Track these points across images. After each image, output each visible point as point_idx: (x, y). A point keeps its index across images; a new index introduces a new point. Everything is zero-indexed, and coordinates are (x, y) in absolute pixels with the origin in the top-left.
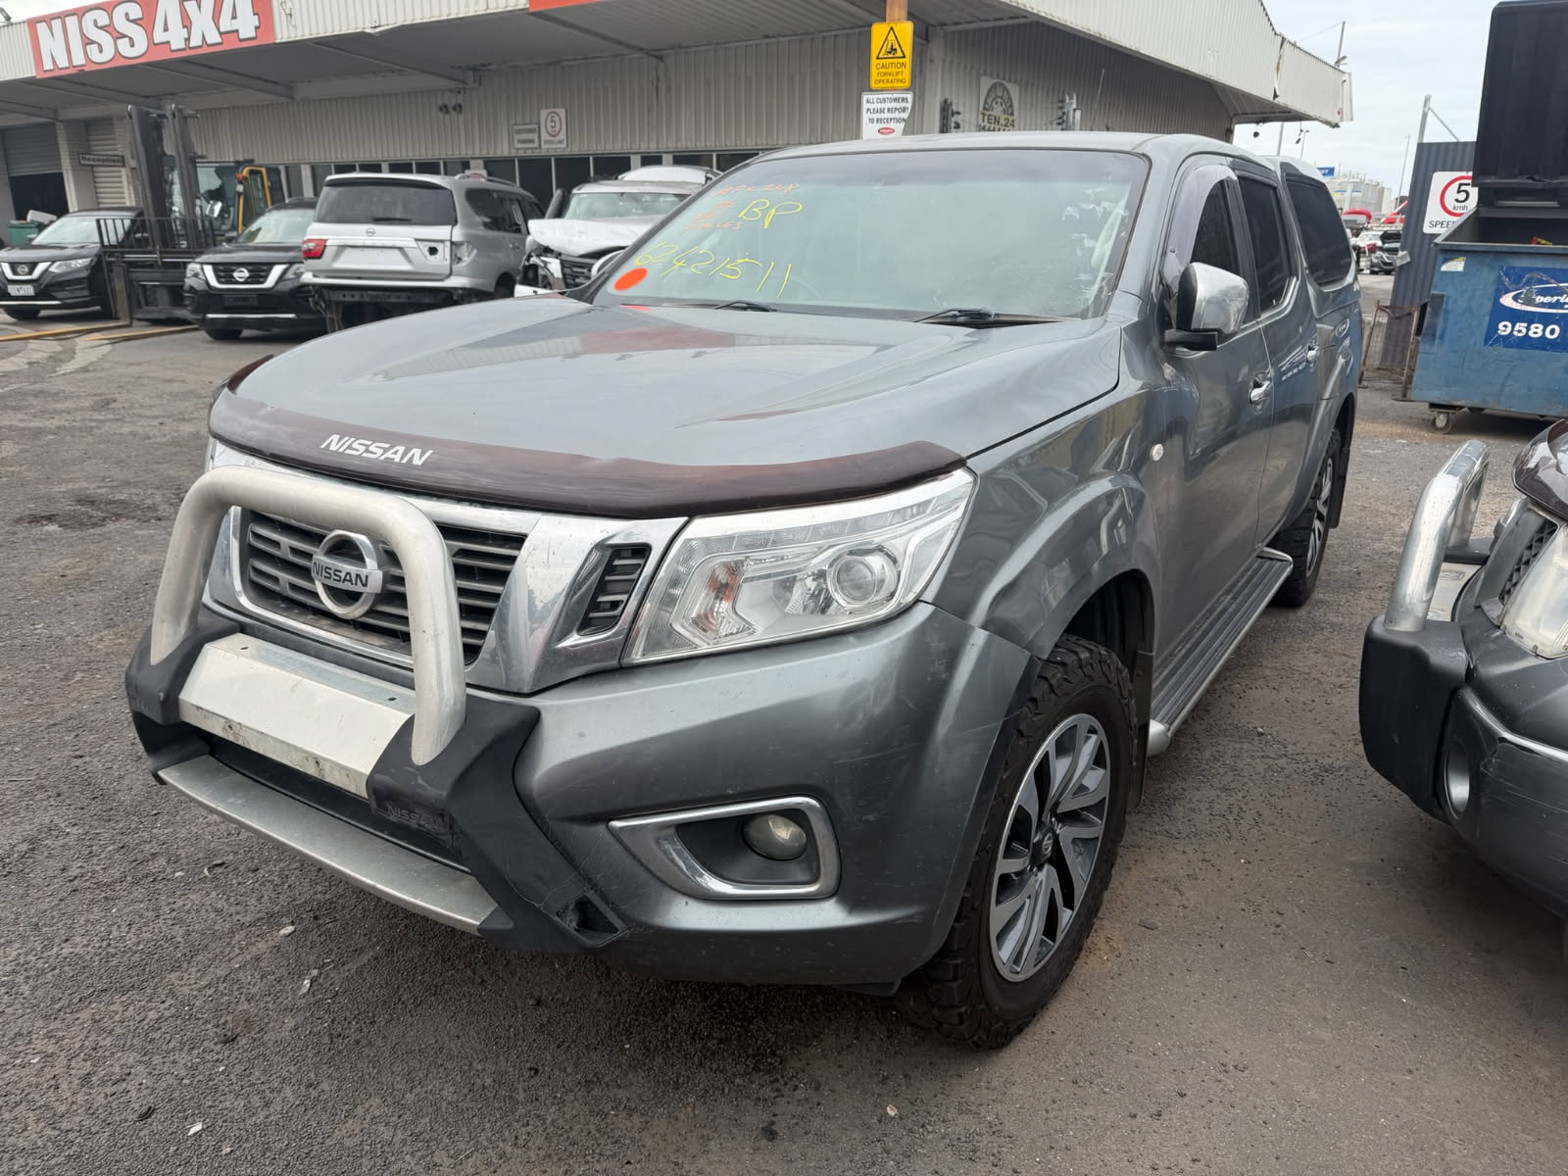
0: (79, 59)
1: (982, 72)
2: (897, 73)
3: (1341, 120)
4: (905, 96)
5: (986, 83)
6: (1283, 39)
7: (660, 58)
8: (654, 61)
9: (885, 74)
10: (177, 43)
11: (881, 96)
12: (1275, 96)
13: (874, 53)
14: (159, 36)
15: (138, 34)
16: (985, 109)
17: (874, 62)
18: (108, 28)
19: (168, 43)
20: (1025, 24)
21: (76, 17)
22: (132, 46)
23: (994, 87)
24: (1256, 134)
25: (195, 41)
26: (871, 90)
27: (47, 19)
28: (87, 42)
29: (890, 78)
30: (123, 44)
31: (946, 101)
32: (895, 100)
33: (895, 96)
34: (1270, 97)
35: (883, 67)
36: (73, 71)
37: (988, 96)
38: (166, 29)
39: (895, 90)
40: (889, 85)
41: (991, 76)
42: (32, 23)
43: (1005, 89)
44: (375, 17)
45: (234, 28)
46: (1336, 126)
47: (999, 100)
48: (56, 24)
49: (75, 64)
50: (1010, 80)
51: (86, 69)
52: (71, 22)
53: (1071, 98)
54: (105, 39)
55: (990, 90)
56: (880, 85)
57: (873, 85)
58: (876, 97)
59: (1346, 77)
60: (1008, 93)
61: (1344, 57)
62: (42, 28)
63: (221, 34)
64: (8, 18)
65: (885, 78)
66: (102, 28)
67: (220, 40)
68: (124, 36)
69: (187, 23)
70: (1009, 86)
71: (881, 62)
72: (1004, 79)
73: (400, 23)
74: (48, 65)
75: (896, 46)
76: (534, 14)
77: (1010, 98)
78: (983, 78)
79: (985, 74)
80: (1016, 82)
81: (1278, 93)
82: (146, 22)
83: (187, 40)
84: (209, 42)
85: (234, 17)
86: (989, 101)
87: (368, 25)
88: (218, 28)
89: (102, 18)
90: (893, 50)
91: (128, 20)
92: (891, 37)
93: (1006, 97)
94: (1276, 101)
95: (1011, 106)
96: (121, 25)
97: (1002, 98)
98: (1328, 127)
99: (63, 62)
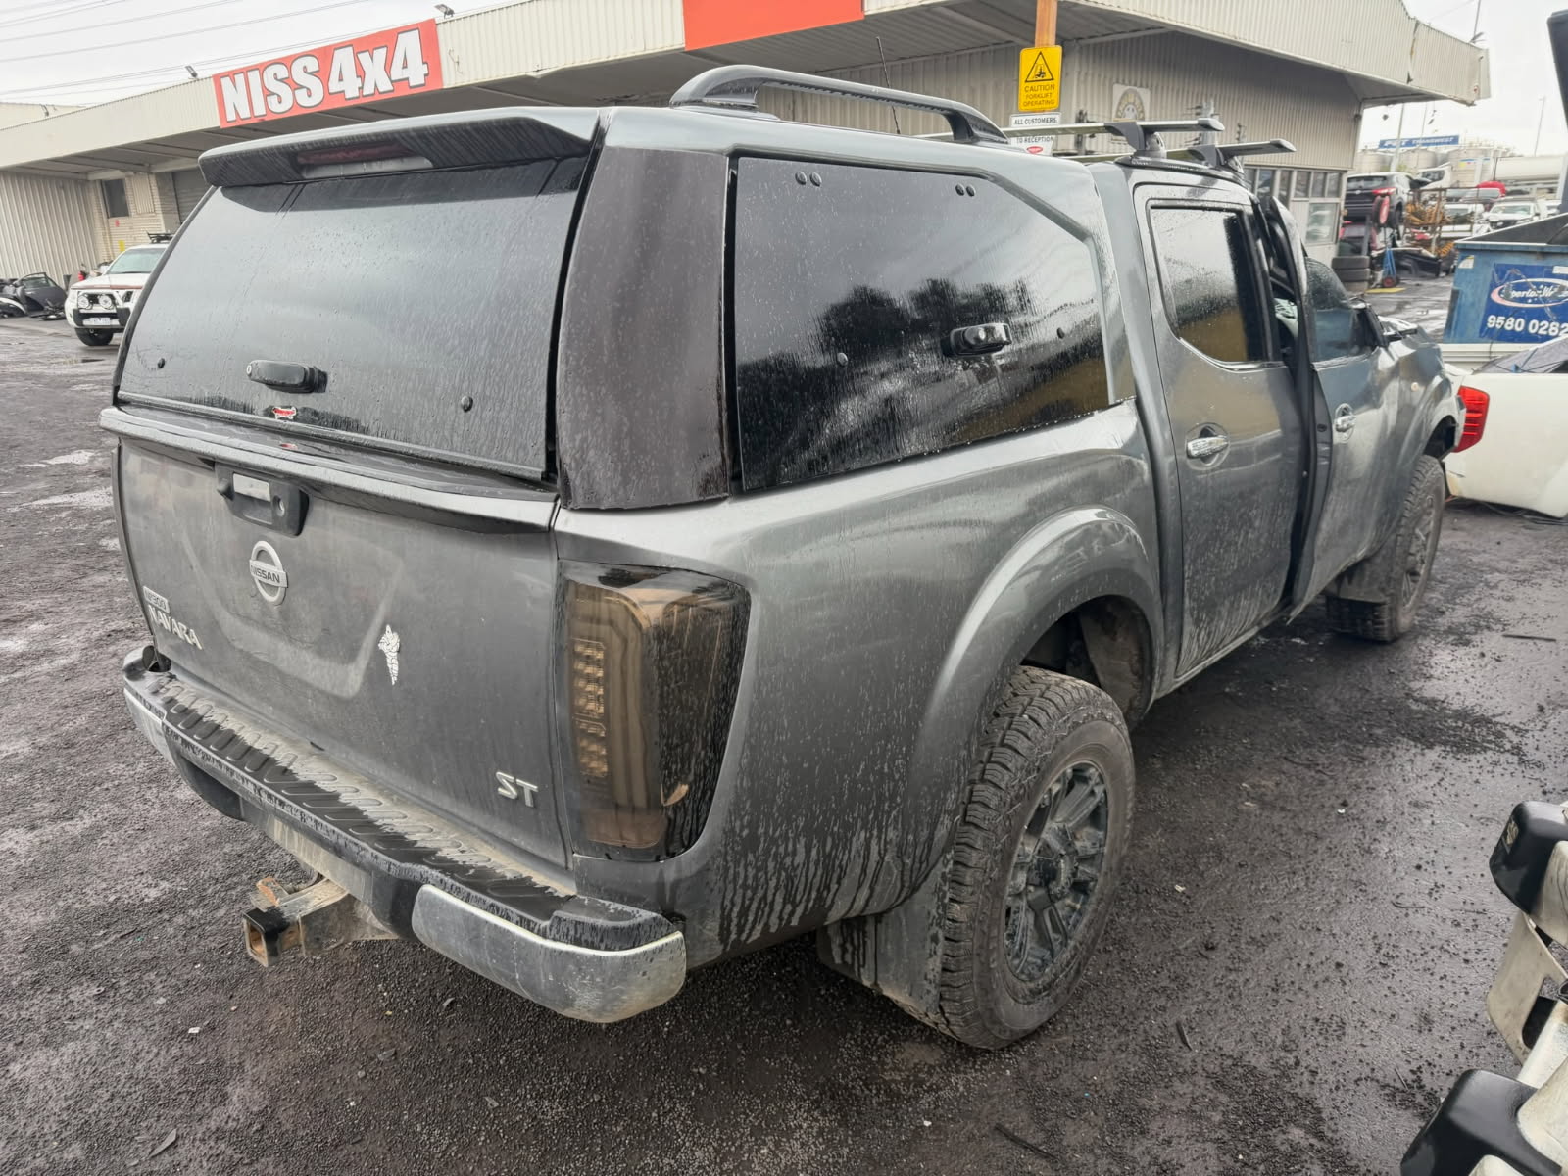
0: (259, 110)
1: (1114, 80)
2: (1046, 95)
3: (1479, 98)
4: (1053, 116)
5: (1118, 92)
6: (1418, 24)
9: (1034, 96)
10: (352, 92)
11: (1030, 117)
12: (1409, 80)
13: (1023, 78)
14: (334, 87)
15: (316, 85)
16: (1117, 116)
17: (1023, 85)
18: (288, 81)
19: (343, 92)
20: (1161, 35)
21: (257, 72)
22: (309, 96)
23: (1125, 94)
24: (1385, 117)
25: (369, 90)
26: (1020, 112)
27: (231, 75)
28: (267, 93)
29: (1039, 100)
30: (301, 95)
32: (1043, 120)
33: (1043, 117)
34: (1403, 82)
35: (1032, 89)
36: (255, 121)
37: (1120, 103)
38: (341, 80)
39: (1043, 111)
40: (1036, 106)
41: (1124, 83)
42: (217, 79)
43: (1136, 93)
44: (539, 62)
45: (405, 77)
46: (1471, 104)
47: (1131, 106)
48: (240, 78)
49: (256, 114)
50: (1141, 86)
51: (267, 118)
52: (254, 76)
53: (1209, 103)
54: (285, 91)
55: (1122, 98)
56: (1030, 107)
57: (1022, 108)
58: (1024, 118)
59: (1482, 54)
60: (1139, 98)
61: (1480, 34)
62: (226, 82)
63: (392, 82)
64: (194, 75)
65: (1034, 100)
66: (282, 81)
67: (391, 88)
68: (302, 87)
69: (361, 74)
70: (1141, 91)
71: (1030, 85)
72: (1135, 85)
73: (561, 66)
74: (231, 116)
75: (1045, 70)
76: (689, 53)
77: (1141, 103)
78: (1116, 86)
79: (1118, 82)
80: (1147, 87)
81: (1412, 77)
82: (323, 74)
83: (361, 89)
84: (381, 90)
85: (405, 66)
86: (1122, 108)
87: (531, 69)
88: (390, 78)
89: (282, 71)
90: (1042, 73)
91: (306, 72)
92: (1040, 61)
93: (1137, 102)
94: (1409, 85)
95: (1142, 111)
96: (299, 77)
97: (1134, 104)
98: (1464, 106)
99: (245, 113)
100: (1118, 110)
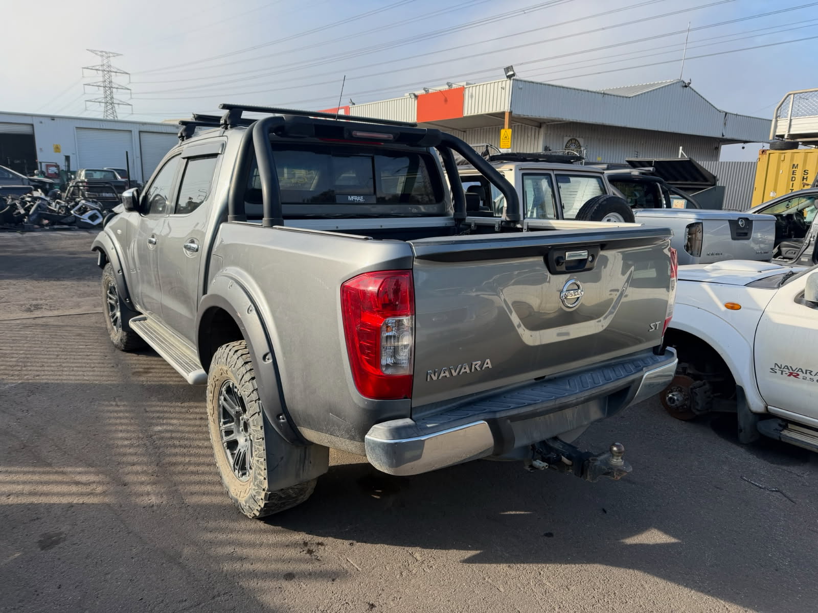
2: (507, 144)
4: (508, 150)
5: (566, 139)
6: (726, 114)
7: (464, 132)
8: (463, 133)
11: (503, 150)
12: (723, 136)
13: (501, 138)
16: (566, 147)
17: (501, 140)
20: (563, 123)
23: (571, 140)
29: (505, 145)
31: (546, 147)
34: (721, 136)
35: (504, 142)
37: (567, 143)
39: (506, 148)
41: (570, 136)
43: (576, 140)
47: (573, 144)
50: (579, 137)
55: (569, 141)
56: (503, 147)
57: (501, 147)
60: (578, 141)
70: (578, 139)
71: (503, 140)
77: (579, 143)
79: (566, 136)
80: (582, 137)
86: (568, 145)
90: (506, 137)
92: (506, 133)
93: (577, 143)
94: (723, 138)
95: (580, 146)
97: (575, 143)
100: (566, 145)
